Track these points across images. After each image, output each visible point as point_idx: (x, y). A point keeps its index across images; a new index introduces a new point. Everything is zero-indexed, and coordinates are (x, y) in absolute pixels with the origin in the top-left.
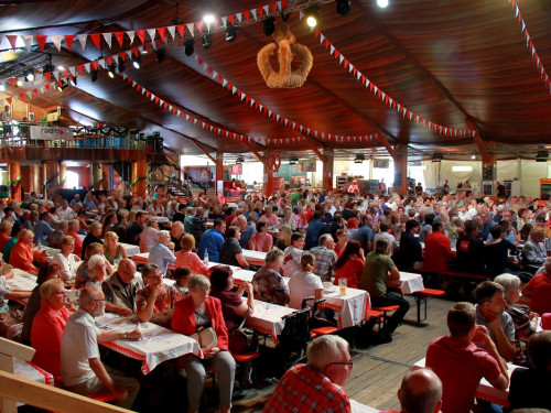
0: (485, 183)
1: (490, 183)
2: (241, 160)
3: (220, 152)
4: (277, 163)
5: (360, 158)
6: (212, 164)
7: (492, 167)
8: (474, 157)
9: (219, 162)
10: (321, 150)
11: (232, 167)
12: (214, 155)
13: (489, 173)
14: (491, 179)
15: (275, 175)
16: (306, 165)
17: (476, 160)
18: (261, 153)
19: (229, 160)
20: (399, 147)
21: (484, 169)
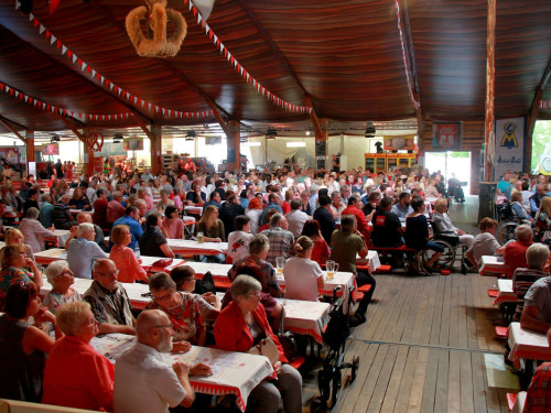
0: (318, 158)
1: (323, 158)
2: (57, 138)
3: (30, 130)
4: (99, 141)
5: (191, 134)
6: (20, 143)
7: (324, 143)
8: (308, 133)
9: (29, 142)
10: (148, 127)
11: (45, 146)
12: (23, 133)
13: (321, 149)
14: (324, 154)
15: (97, 154)
16: (132, 143)
17: (310, 136)
18: (81, 131)
19: (41, 140)
20: (232, 123)
21: (317, 144)
